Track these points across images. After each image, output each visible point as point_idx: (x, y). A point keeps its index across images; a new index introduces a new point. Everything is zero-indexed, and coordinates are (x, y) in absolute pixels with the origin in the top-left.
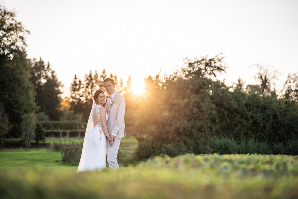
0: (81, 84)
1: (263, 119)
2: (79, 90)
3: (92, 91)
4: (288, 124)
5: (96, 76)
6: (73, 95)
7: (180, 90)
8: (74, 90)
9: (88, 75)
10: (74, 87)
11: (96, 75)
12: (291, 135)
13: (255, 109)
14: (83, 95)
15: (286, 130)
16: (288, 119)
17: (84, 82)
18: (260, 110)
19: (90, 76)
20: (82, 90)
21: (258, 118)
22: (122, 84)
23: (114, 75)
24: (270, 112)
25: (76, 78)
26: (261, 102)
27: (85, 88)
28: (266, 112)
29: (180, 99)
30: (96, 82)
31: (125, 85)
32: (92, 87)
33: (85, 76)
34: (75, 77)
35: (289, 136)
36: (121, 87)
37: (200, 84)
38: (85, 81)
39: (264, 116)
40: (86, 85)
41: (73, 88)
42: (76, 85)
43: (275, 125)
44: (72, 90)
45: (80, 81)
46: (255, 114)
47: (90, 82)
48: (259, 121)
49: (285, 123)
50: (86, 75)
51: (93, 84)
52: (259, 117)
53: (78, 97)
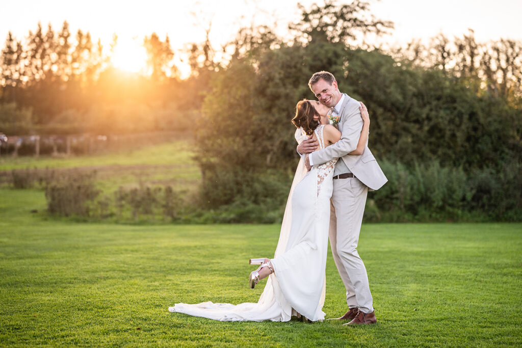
0: (22, 51)
1: (451, 121)
2: (17, 62)
3: (43, 64)
4: (497, 131)
5: (51, 36)
6: (7, 73)
7: (289, 67)
8: (8, 62)
9: (35, 32)
10: (8, 56)
11: (51, 34)
12: (503, 152)
13: (434, 103)
14: (24, 72)
15: (492, 143)
16: (495, 121)
17: (27, 48)
18: (443, 104)
19: (39, 35)
20: (23, 63)
21: (440, 120)
22: (100, 49)
23: (84, 33)
24: (463, 107)
25: (11, 40)
26: (446, 88)
27: (29, 58)
28: (455, 108)
29: (290, 87)
30: (51, 46)
31: (105, 51)
32: (42, 57)
33: (28, 35)
34: (9, 38)
35: (498, 153)
36: (100, 55)
37: (330, 55)
38: (29, 45)
39: (452, 116)
40: (30, 53)
41: (5, 58)
42: (11, 52)
43: (473, 133)
44: (4, 63)
45: (19, 46)
46: (433, 113)
47: (38, 46)
48: (442, 126)
49: (492, 128)
50: (31, 34)
51: (44, 50)
52: (442, 117)
53: (16, 76)
